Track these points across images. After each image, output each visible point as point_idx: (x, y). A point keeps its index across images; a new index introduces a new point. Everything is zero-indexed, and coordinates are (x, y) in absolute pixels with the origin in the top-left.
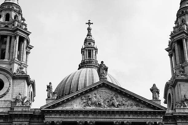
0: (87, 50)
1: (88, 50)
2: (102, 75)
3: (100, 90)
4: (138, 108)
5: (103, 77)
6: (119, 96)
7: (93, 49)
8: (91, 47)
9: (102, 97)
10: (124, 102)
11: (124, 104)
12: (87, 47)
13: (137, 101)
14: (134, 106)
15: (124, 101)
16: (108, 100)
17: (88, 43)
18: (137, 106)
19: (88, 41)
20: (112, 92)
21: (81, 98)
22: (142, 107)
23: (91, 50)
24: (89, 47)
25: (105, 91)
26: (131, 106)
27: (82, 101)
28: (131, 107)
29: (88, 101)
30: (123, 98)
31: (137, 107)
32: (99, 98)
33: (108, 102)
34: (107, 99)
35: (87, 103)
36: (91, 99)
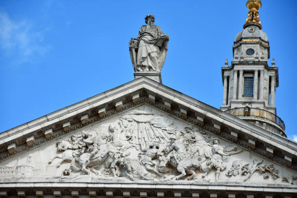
0: (238, 72)
1: (245, 72)
2: (144, 63)
3: (131, 114)
4: (270, 181)
5: (147, 69)
6: (198, 136)
7: (261, 67)
8: (254, 63)
9: (135, 141)
10: (216, 160)
11: (214, 168)
12: (241, 63)
13: (268, 157)
14: (257, 174)
15: (216, 156)
16: (154, 150)
17: (244, 48)
18: (267, 174)
19: (246, 43)
20: (176, 122)
21: (57, 145)
22: (285, 180)
23: (252, 72)
24: (247, 63)
25: (148, 118)
26: (243, 174)
27: (60, 155)
28: (244, 178)
29: (79, 156)
30: (214, 143)
31: (267, 177)
32: (126, 144)
33: (156, 157)
34: (151, 147)
35: (77, 162)
36: (90, 147)
